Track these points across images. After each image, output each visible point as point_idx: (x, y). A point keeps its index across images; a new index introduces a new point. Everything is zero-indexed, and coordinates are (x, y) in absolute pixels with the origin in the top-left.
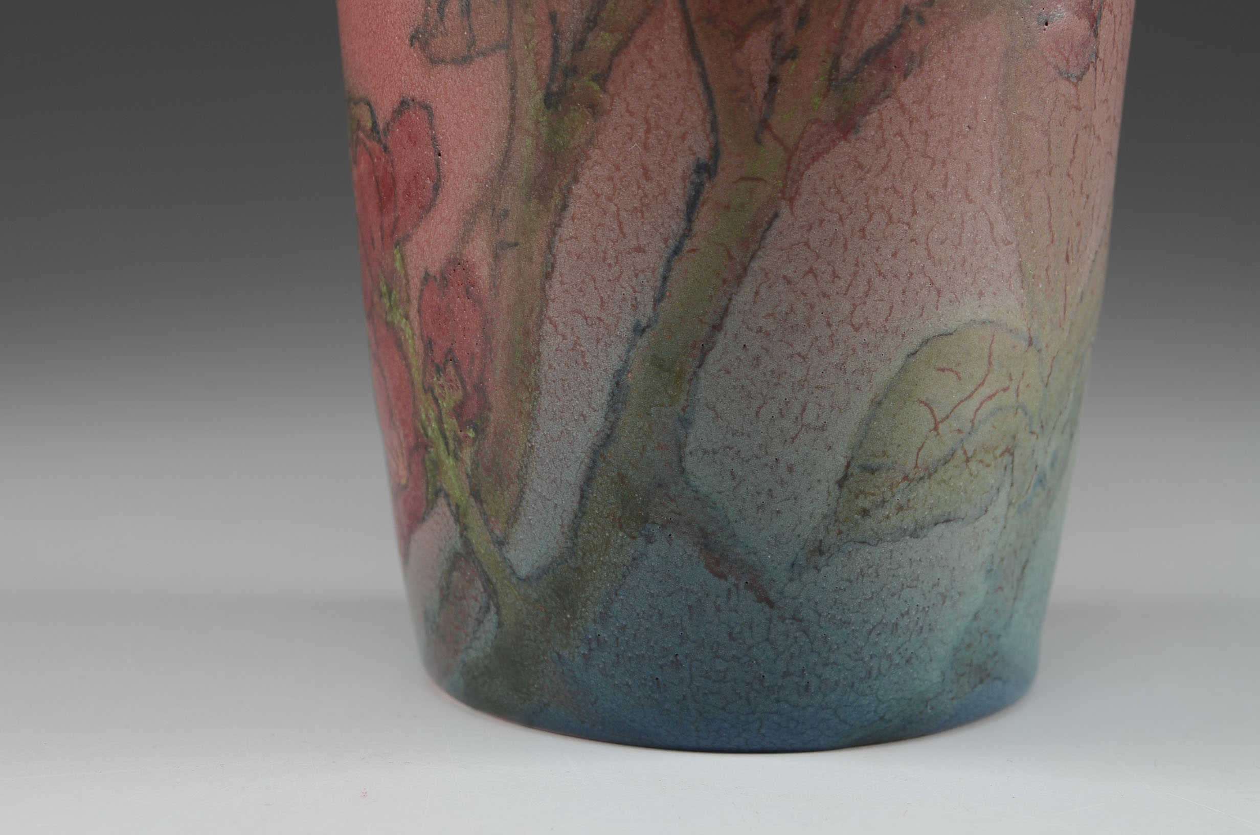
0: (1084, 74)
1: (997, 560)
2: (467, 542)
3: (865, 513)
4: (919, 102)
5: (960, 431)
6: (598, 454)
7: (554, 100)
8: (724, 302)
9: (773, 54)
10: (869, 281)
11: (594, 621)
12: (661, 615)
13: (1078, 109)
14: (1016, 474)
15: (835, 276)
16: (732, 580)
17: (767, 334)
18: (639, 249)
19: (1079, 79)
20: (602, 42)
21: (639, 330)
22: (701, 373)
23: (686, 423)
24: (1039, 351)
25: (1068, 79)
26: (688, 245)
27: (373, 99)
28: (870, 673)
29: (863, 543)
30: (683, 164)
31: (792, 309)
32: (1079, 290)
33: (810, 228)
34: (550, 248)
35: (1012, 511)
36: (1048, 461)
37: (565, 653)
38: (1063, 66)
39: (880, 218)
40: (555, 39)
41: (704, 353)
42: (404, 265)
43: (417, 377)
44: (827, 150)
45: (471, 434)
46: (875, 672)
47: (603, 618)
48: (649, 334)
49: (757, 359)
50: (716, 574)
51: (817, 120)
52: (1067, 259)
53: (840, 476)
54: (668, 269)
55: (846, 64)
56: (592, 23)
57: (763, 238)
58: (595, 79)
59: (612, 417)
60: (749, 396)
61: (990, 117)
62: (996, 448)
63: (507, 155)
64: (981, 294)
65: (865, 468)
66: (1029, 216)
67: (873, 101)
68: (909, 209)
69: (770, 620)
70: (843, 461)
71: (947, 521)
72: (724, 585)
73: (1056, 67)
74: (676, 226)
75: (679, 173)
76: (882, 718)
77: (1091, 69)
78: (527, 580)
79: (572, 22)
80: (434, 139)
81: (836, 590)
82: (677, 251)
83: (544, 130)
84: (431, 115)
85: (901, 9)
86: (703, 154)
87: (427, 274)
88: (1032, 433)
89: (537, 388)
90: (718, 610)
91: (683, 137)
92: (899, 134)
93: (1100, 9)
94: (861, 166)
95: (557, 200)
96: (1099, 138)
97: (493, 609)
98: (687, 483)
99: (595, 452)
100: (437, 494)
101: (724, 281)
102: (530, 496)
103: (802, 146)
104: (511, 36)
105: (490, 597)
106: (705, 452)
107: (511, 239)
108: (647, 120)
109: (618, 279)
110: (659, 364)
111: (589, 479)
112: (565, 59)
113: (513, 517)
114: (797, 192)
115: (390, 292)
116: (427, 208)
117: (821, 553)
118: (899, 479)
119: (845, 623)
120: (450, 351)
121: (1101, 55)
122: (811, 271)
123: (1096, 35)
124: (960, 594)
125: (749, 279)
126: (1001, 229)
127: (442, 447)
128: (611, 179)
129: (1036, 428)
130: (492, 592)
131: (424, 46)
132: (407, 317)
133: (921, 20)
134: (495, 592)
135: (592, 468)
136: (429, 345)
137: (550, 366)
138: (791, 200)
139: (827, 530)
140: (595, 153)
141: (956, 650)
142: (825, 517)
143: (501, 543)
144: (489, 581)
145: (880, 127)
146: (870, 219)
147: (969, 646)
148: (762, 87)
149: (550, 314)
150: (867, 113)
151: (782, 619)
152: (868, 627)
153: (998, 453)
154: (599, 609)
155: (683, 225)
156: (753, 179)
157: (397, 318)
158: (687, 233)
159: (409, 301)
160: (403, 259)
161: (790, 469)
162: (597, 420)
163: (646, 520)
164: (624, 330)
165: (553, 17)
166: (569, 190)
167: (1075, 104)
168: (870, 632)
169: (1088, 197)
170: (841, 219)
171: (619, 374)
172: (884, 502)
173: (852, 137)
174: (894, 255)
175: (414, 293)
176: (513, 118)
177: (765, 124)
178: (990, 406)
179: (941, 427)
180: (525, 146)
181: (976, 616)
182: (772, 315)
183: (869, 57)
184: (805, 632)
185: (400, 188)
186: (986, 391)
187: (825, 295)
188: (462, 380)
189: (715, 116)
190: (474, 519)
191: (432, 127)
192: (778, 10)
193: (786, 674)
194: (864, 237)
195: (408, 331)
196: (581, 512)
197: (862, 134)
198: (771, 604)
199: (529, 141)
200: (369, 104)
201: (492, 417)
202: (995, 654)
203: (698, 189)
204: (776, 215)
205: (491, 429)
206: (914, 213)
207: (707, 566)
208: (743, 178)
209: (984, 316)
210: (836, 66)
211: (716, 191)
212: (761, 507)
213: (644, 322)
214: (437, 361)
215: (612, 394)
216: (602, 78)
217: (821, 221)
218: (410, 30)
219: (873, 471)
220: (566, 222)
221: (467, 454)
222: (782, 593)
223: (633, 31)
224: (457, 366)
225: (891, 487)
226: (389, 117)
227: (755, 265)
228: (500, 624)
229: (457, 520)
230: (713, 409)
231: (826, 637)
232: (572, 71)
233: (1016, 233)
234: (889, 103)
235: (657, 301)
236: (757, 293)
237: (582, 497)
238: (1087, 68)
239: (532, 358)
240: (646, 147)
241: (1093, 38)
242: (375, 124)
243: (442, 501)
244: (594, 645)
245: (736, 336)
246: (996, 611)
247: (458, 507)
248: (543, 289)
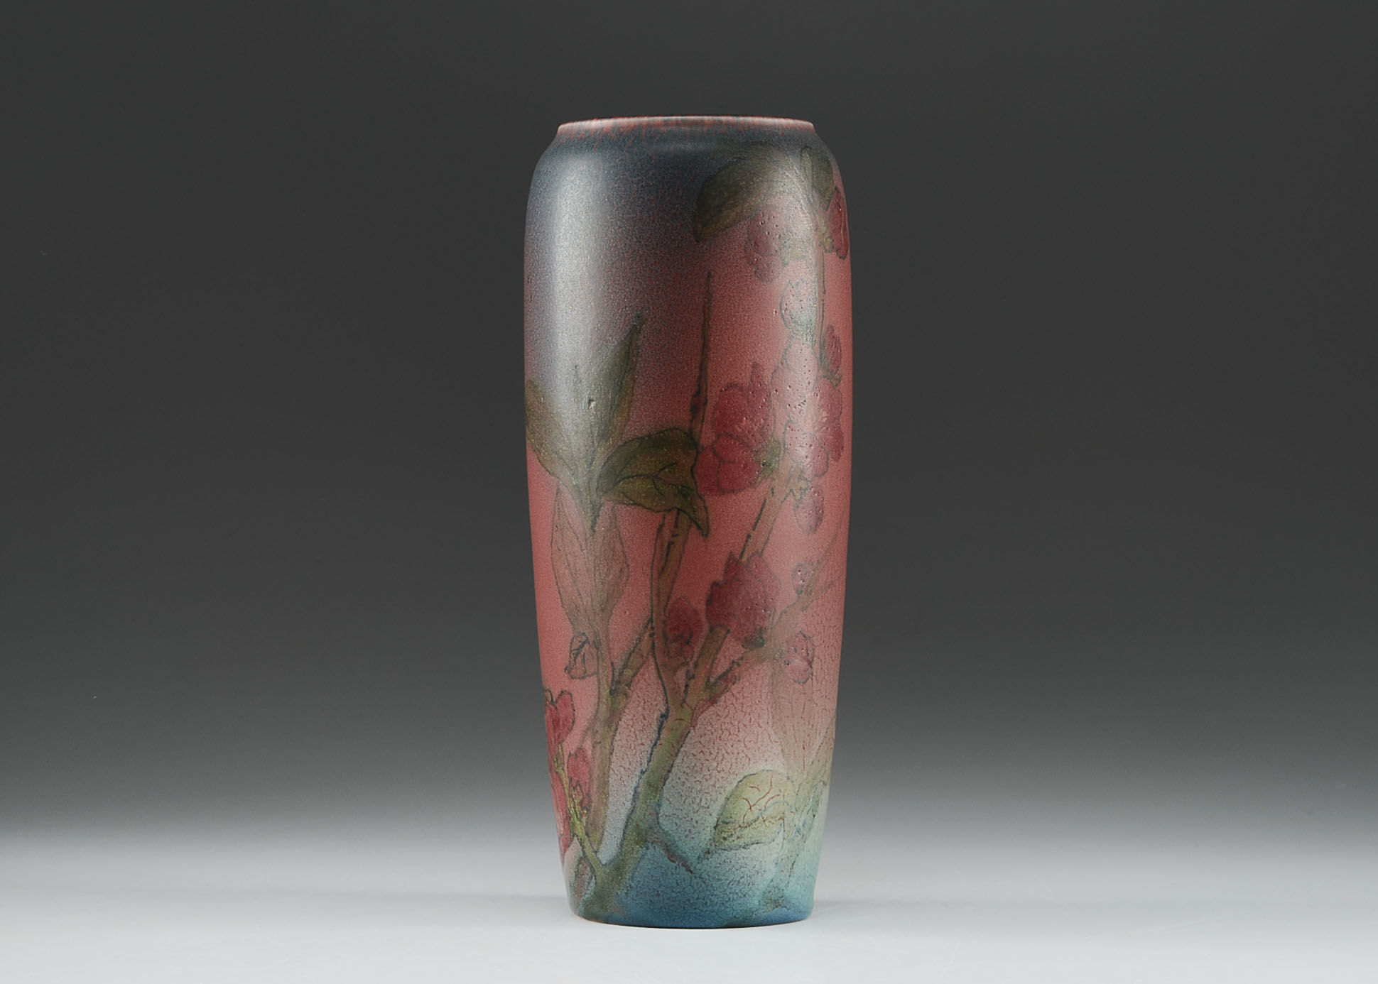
0: (806, 682)
1: (780, 860)
2: (584, 853)
3: (725, 839)
4: (739, 693)
5: (760, 810)
6: (629, 817)
7: (611, 692)
8: (671, 763)
9: (687, 677)
10: (723, 755)
11: (629, 879)
12: (652, 876)
13: (805, 694)
14: (786, 827)
15: (711, 753)
16: (677, 863)
17: (687, 774)
18: (642, 744)
19: (804, 683)
20: (629, 673)
21: (642, 772)
22: (664, 788)
23: (659, 805)
24: (793, 782)
25: (799, 683)
26: (659, 743)
27: (552, 690)
28: (729, 899)
29: (724, 850)
30: (656, 715)
31: (696, 765)
32: (811, 760)
33: (701, 736)
34: (612, 743)
35: (785, 842)
36: (801, 824)
37: (619, 892)
38: (796, 679)
39: (726, 733)
40: (613, 672)
41: (665, 780)
42: (562, 751)
43: (567, 791)
44: (706, 710)
45: (585, 812)
46: (731, 899)
47: (632, 878)
48: (646, 773)
49: (684, 782)
50: (671, 861)
51: (702, 699)
52: (804, 748)
53: (715, 825)
54: (652, 751)
55: (712, 680)
56: (625, 666)
57: (685, 740)
58: (626, 685)
59: (634, 804)
60: (681, 795)
61: (767, 698)
62: (776, 817)
63: (597, 711)
64: (766, 760)
65: (723, 822)
66: (785, 732)
67: (722, 693)
68: (737, 730)
69: (691, 878)
70: (716, 820)
71: (757, 843)
72: (675, 865)
73: (793, 679)
74: (655, 736)
75: (655, 718)
76: (735, 917)
77: (810, 679)
78: (605, 865)
79: (618, 666)
80: (572, 705)
81: (715, 867)
82: (655, 745)
83: (610, 702)
84: (571, 696)
85: (731, 662)
86: (663, 711)
87: (570, 754)
88: (792, 812)
89: (608, 794)
90: (672, 874)
91: (657, 705)
92: (733, 704)
93: (813, 658)
94: (718, 715)
95: (614, 727)
96: (817, 704)
97: (594, 878)
98: (660, 827)
99: (628, 817)
100: (573, 836)
101: (672, 755)
102: (606, 833)
103: (697, 708)
104: (598, 670)
105: (592, 873)
106: (666, 816)
107: (599, 741)
108: (644, 700)
109: (635, 754)
110: (649, 784)
111: (626, 827)
112: (616, 678)
113: (600, 842)
114: (696, 724)
115: (557, 760)
116: (571, 729)
117: (709, 853)
118: (737, 826)
119: (719, 880)
120: (578, 781)
121: (815, 674)
122: (702, 751)
123: (811, 667)
124: (764, 871)
125: (680, 754)
126: (773, 737)
127: (575, 817)
128: (632, 719)
129: (794, 811)
130: (593, 871)
131: (569, 672)
132: (563, 770)
133: (739, 665)
134: (594, 871)
135: (627, 822)
136: (571, 779)
137: (613, 786)
138: (694, 727)
139: (711, 845)
140: (627, 711)
141: (764, 893)
142: (710, 840)
143: (596, 852)
144: (592, 867)
145: (725, 702)
146: (723, 733)
147: (770, 892)
148: (683, 688)
149: (612, 767)
150: (720, 697)
151: (696, 877)
152: (728, 882)
153: (777, 819)
154: (631, 875)
155: (657, 735)
156: (680, 720)
157: (560, 770)
158: (659, 738)
159: (564, 764)
160: (562, 748)
161: (697, 822)
162: (628, 805)
163: (646, 841)
164: (638, 773)
165: (612, 664)
166: (618, 723)
167: (803, 692)
168: (729, 884)
169: (813, 726)
170: (712, 733)
171: (636, 788)
172: (732, 835)
173: (715, 705)
174: (732, 746)
175: (566, 761)
176: (599, 698)
177: (684, 701)
178: (772, 801)
179: (752, 808)
180: (603, 708)
181: (772, 881)
182: (688, 767)
183: (720, 678)
184: (704, 883)
185: (561, 723)
186: (770, 795)
187: (707, 760)
188: (582, 792)
189: (667, 698)
190: (587, 844)
191: (572, 701)
192: (688, 662)
193: (698, 899)
194: (720, 740)
195: (564, 775)
196: (624, 839)
197: (719, 704)
198: (691, 872)
199: (605, 706)
200: (550, 692)
201: (593, 805)
202: (782, 897)
203: (662, 723)
204: (689, 732)
205: (592, 810)
206: (739, 731)
207: (669, 858)
208: (677, 719)
209: (768, 769)
210: (708, 681)
211: (668, 724)
212: (687, 836)
213: (644, 770)
214: (574, 785)
215: (634, 795)
216: (629, 685)
217: (705, 735)
218: (564, 667)
219: (727, 823)
220: (618, 734)
221: (584, 819)
222: (695, 867)
223: (639, 669)
224: (580, 787)
225: (734, 829)
226: (557, 696)
227: (682, 750)
228: (596, 883)
229: (581, 845)
230: (669, 800)
231: (712, 885)
232: (619, 682)
233: (780, 739)
234: (728, 693)
235: (649, 762)
236: (683, 759)
237: (624, 833)
238: (808, 679)
239: (607, 783)
240: (644, 708)
241: (810, 669)
242: (552, 699)
243: (576, 838)
244: (629, 888)
245: (676, 774)
246: (781, 880)
247: (581, 839)
248: (610, 758)
